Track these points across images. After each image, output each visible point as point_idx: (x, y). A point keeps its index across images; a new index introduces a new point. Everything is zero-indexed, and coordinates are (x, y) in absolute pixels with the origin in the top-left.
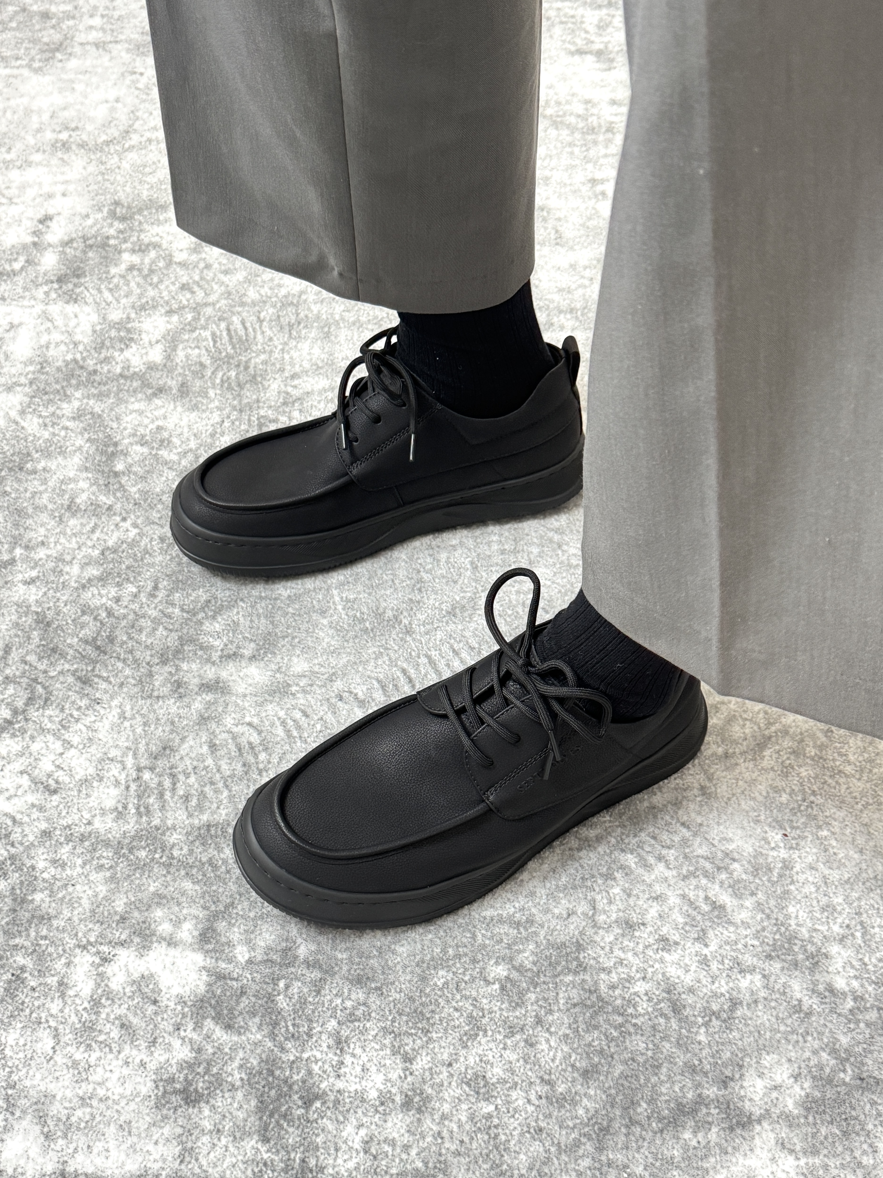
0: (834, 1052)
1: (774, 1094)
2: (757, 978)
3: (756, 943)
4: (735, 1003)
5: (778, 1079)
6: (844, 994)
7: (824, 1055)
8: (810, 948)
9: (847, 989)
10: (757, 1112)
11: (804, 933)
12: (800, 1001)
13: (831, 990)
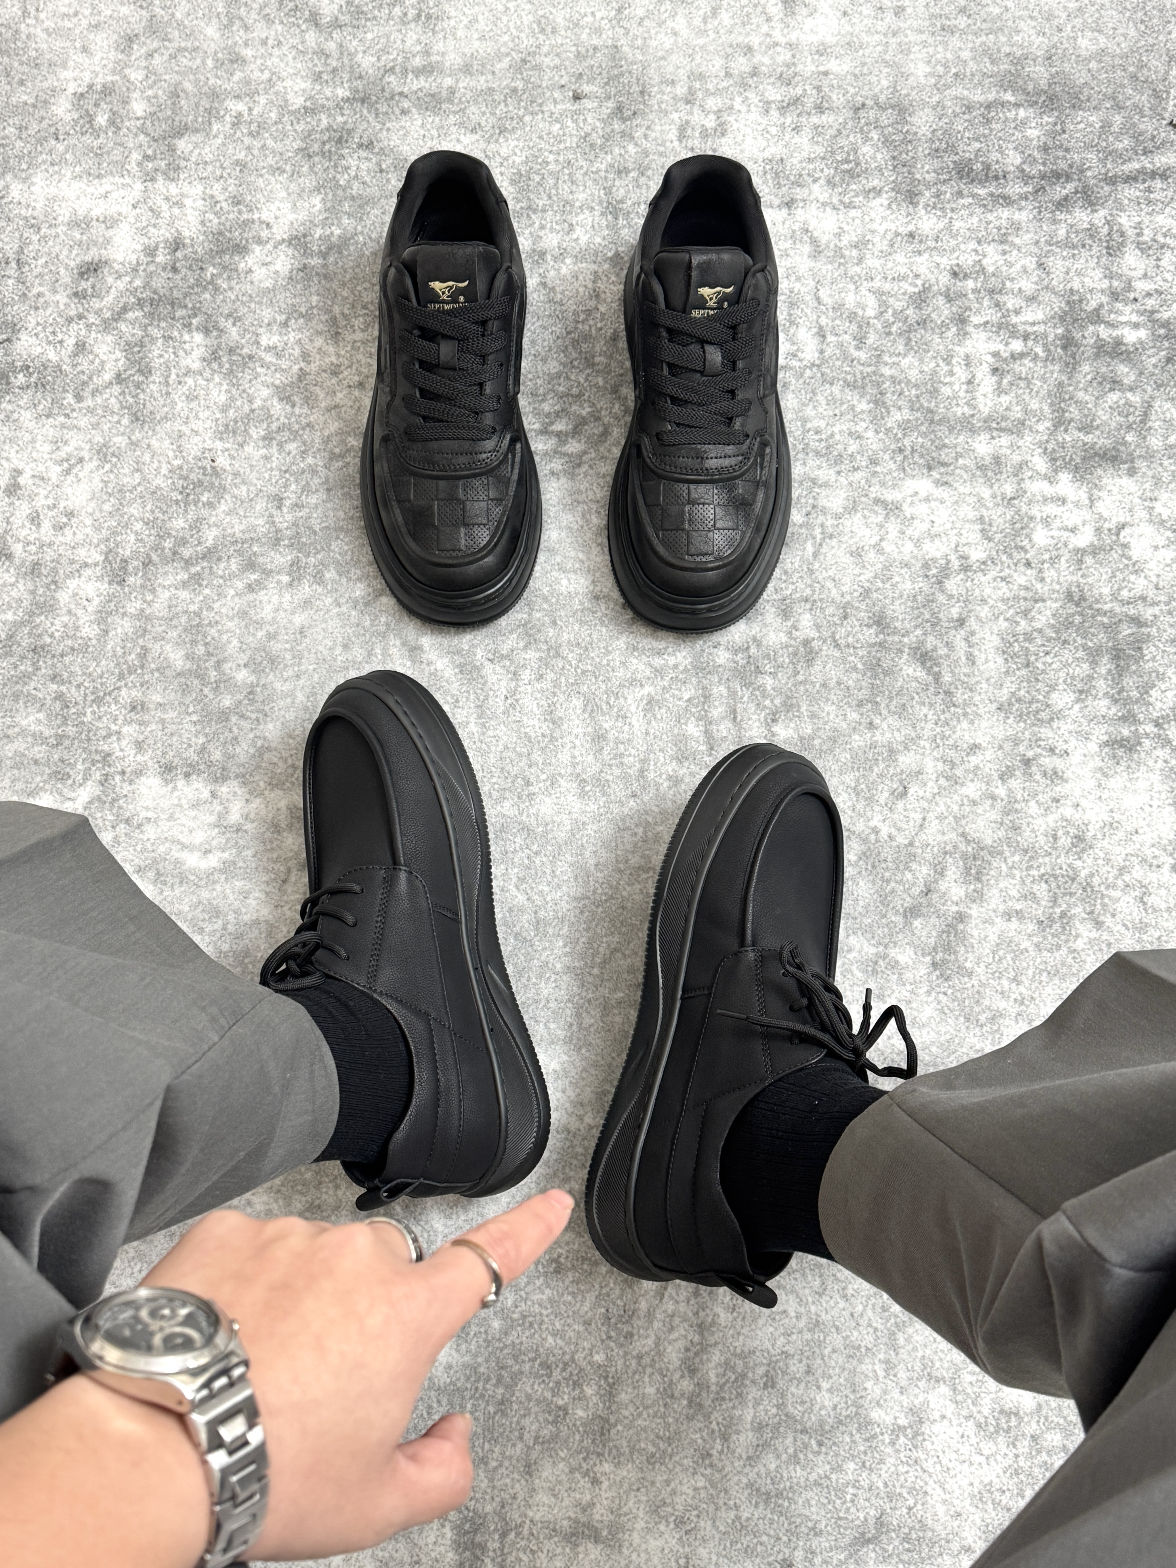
0: (217, 289)
1: (269, 259)
2: (264, 341)
3: (259, 370)
4: (285, 324)
5: (264, 270)
6: (198, 329)
7: (225, 286)
8: (215, 366)
9: (195, 334)
10: (283, 247)
11: (217, 379)
12: (234, 324)
13: (207, 331)
